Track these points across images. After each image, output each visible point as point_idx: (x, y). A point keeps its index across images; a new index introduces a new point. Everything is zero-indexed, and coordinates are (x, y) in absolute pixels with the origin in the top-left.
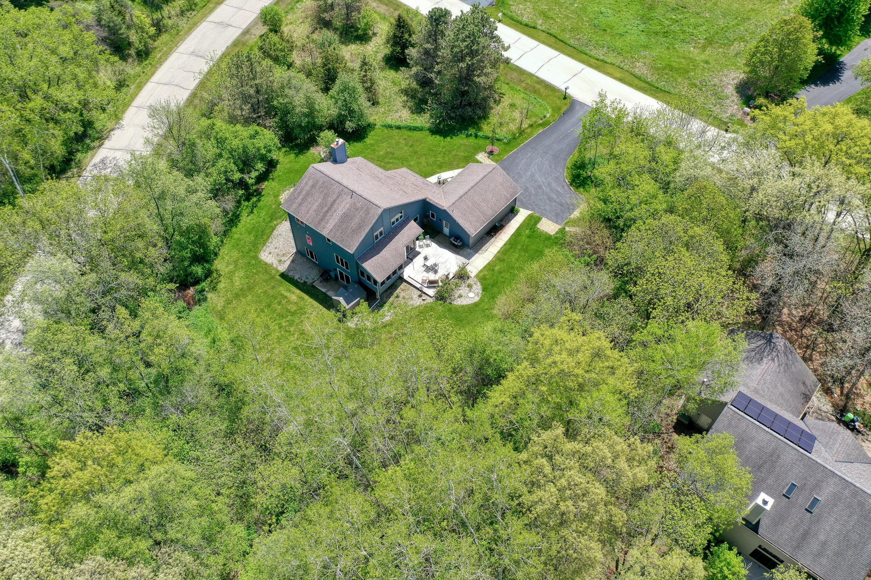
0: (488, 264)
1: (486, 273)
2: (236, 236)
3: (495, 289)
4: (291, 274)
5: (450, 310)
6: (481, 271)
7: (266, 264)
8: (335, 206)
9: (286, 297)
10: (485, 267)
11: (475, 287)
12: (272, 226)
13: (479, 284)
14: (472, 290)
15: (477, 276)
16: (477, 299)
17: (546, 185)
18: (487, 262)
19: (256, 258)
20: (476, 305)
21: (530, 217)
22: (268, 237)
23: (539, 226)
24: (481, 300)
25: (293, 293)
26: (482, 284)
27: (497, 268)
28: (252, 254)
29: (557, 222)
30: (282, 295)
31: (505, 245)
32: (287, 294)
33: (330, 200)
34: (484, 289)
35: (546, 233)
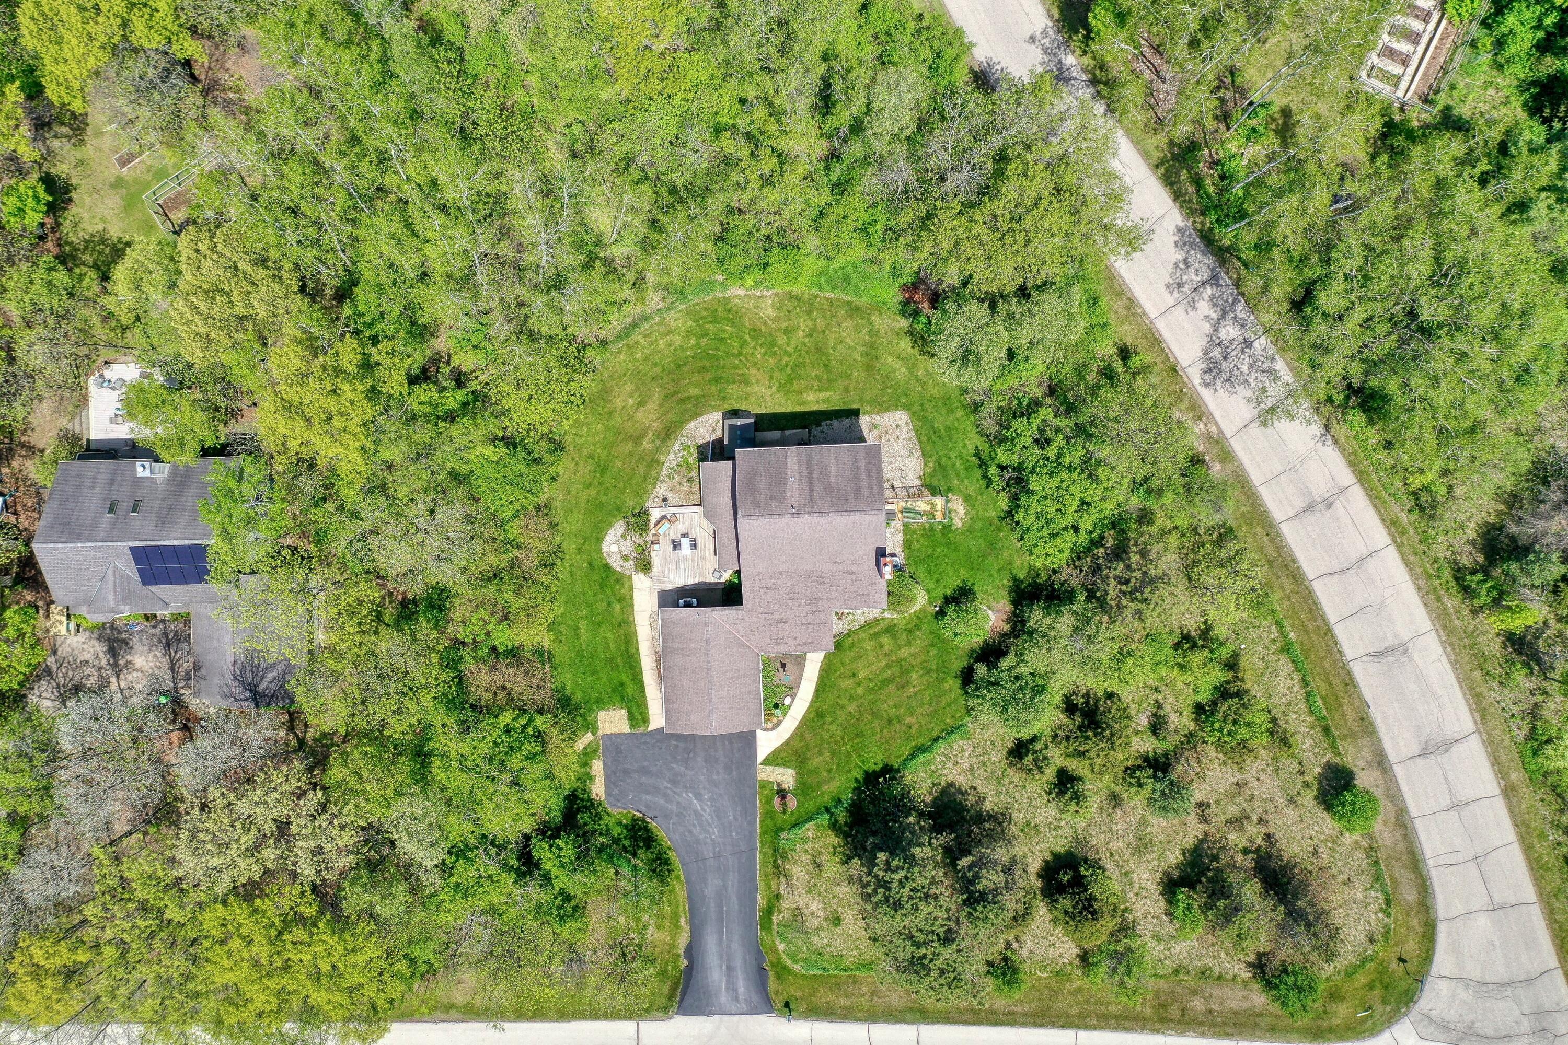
0: (632, 606)
1: (623, 591)
5: (619, 509)
6: (631, 588)
7: (887, 410)
8: (805, 485)
10: (632, 598)
11: (621, 562)
12: (931, 456)
13: (620, 570)
14: (619, 556)
15: (630, 578)
16: (605, 548)
17: (671, 794)
18: (636, 608)
19: (907, 407)
20: (600, 540)
21: (645, 720)
22: (920, 442)
23: (625, 714)
24: (599, 551)
25: (818, 403)
26: (614, 572)
27: (617, 607)
28: (916, 407)
29: (609, 736)
33: (818, 488)
34: (607, 567)
35: (608, 709)
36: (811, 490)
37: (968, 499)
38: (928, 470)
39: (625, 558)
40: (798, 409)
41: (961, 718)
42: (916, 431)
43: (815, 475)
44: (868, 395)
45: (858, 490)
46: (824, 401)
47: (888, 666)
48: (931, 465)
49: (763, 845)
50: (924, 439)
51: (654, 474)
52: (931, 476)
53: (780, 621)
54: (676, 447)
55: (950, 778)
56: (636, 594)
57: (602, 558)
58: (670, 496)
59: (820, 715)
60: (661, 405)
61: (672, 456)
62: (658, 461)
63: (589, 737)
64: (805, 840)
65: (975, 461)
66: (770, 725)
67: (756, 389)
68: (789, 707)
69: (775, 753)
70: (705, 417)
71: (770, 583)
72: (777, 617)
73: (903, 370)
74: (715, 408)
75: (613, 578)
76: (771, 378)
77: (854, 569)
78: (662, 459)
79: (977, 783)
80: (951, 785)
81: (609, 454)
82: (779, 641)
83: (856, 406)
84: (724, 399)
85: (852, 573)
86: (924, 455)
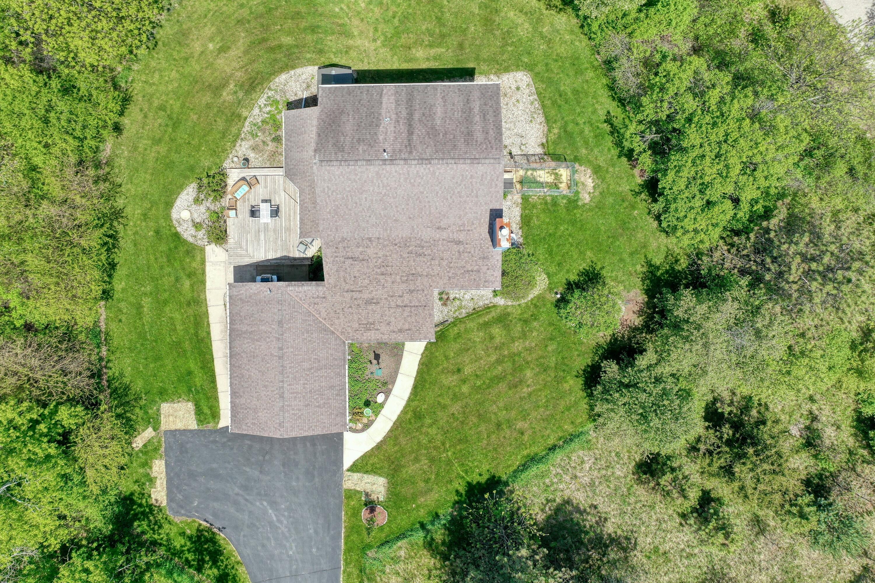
0: (203, 282)
1: (194, 265)
2: (590, 74)
3: (163, 247)
5: (192, 169)
6: (203, 262)
7: (507, 70)
8: (403, 128)
9: (431, 46)
10: (204, 273)
11: (193, 231)
12: (555, 122)
13: (191, 240)
14: (190, 224)
15: (202, 250)
16: (174, 214)
17: (242, 501)
18: (208, 284)
19: (529, 68)
20: (169, 205)
21: (215, 415)
22: (543, 106)
23: (190, 406)
24: (168, 217)
25: (428, 59)
26: (185, 242)
27: (187, 284)
28: (540, 68)
29: (173, 433)
30: (439, 45)
31: (209, 333)
32: (433, 52)
33: (419, 130)
34: (177, 236)
35: (173, 401)
36: (410, 133)
37: (597, 170)
38: (552, 137)
39: (197, 226)
41: (582, 425)
42: (539, 94)
43: (417, 116)
44: (485, 54)
45: (469, 134)
46: (435, 59)
47: (499, 362)
48: (556, 131)
49: (347, 564)
50: (548, 103)
51: (234, 130)
52: (554, 143)
53: (369, 302)
54: (262, 101)
55: (567, 494)
56: (209, 269)
57: (171, 226)
58: (251, 155)
59: (418, 416)
60: (246, 52)
61: (256, 111)
62: (239, 116)
63: (149, 433)
64: (395, 560)
65: (607, 127)
66: (360, 426)
67: (359, 42)
68: (382, 405)
69: (366, 457)
70: (299, 71)
71: (357, 252)
72: (366, 295)
74: (311, 62)
75: (182, 249)
76: (376, 30)
77: (462, 237)
78: (245, 113)
79: (598, 501)
80: (568, 502)
81: (183, 106)
82: (368, 326)
83: (471, 65)
84: (321, 52)
85: (459, 243)
86: (548, 120)
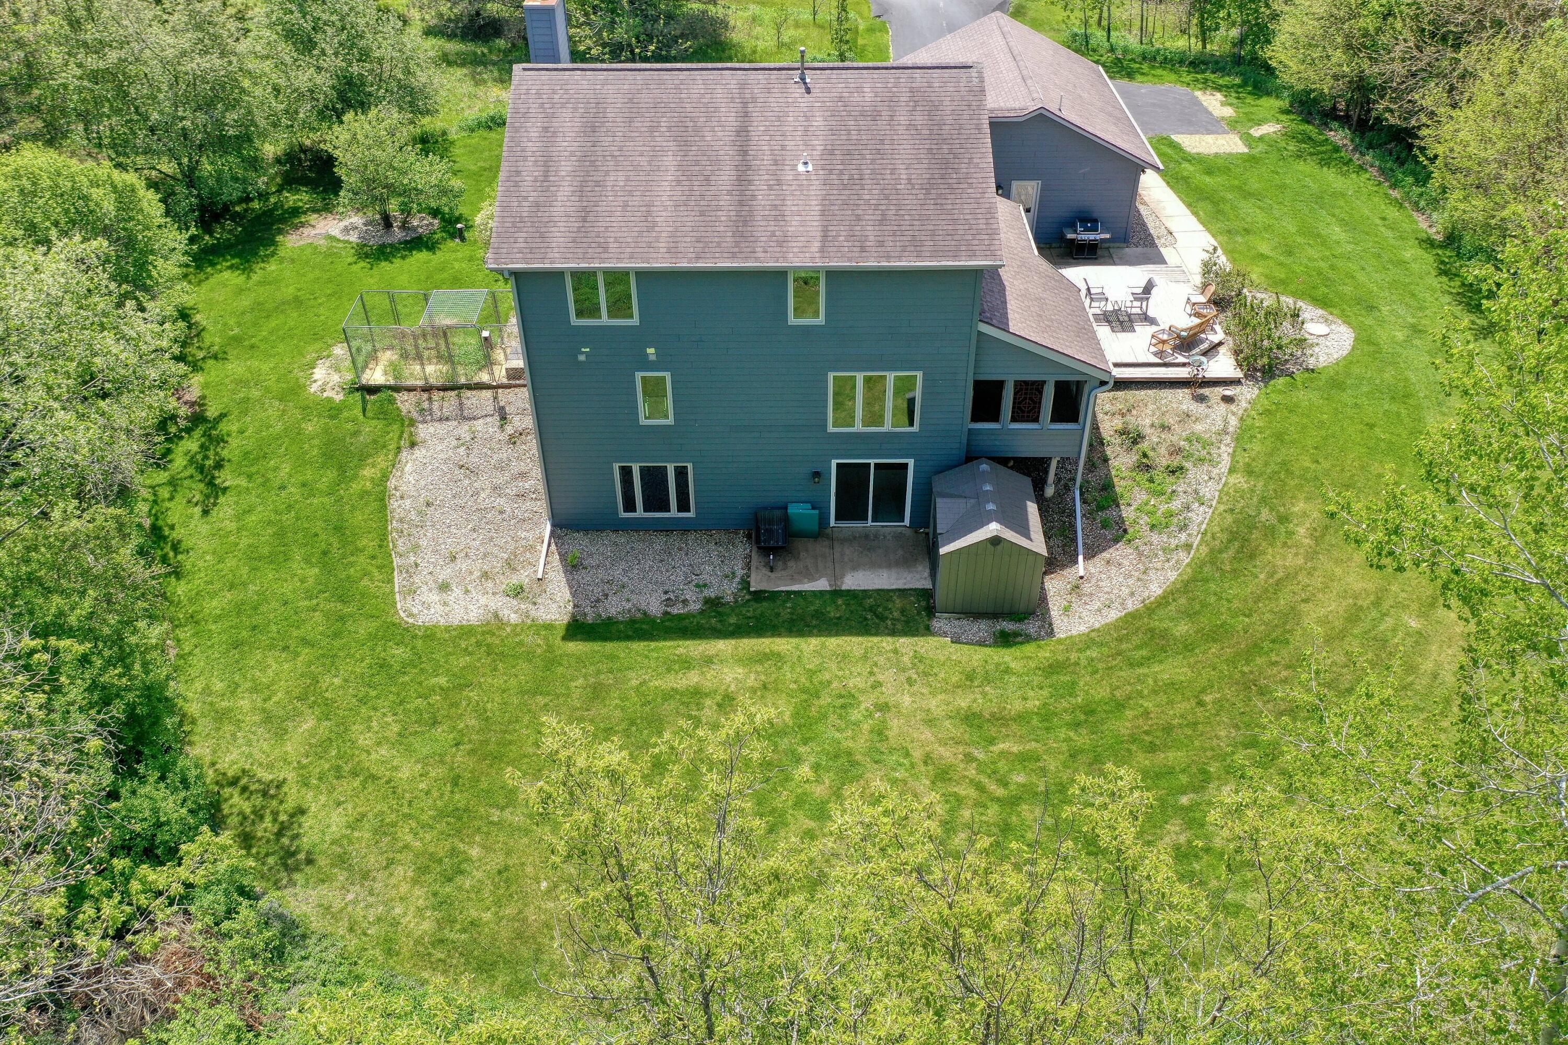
0: (1229, 252)
1: (1259, 269)
3: (1342, 289)
4: (614, 607)
5: (1334, 385)
7: (466, 631)
8: (761, 146)
9: (697, 694)
10: (1234, 261)
11: (1288, 310)
12: (364, 494)
13: (1286, 300)
14: (1298, 319)
16: (1346, 331)
19: (393, 632)
20: (1365, 343)
23: (1190, 150)
24: (1359, 328)
25: (708, 661)
26: (1294, 294)
27: (1261, 249)
28: (362, 627)
29: (1212, 132)
30: (668, 694)
31: (1190, 206)
32: (689, 679)
34: (1320, 303)
35: (1229, 154)
36: (743, 132)
38: (381, 461)
40: (783, 644)
42: (387, 568)
43: (726, 177)
44: (524, 675)
46: (686, 664)
48: (367, 472)
50: (368, 542)
52: (378, 445)
54: (1199, 516)
57: (1346, 318)
58: (1188, 405)
60: (1292, 615)
61: (1209, 491)
62: (1250, 472)
63: (1258, 133)
67: (935, 704)
70: (1113, 615)
73: (365, 740)
74: (1083, 641)
75: (1299, 288)
76: (880, 733)
78: (1238, 480)
83: (574, 647)
84: (1053, 668)
86: (382, 499)
